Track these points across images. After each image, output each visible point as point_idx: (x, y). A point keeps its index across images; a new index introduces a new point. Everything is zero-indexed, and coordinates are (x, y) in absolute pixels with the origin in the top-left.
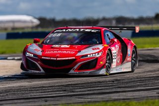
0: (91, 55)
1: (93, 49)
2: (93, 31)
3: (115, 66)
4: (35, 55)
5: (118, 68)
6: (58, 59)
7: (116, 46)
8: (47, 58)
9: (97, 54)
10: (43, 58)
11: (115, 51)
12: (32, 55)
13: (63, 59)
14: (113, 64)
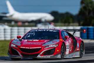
0: (51, 46)
1: (53, 42)
2: (54, 31)
3: (68, 54)
4: (16, 46)
5: (70, 55)
6: (30, 48)
7: (69, 41)
8: (23, 47)
9: (55, 45)
10: (21, 47)
11: (68, 44)
12: (15, 46)
13: (33, 48)
14: (66, 52)
